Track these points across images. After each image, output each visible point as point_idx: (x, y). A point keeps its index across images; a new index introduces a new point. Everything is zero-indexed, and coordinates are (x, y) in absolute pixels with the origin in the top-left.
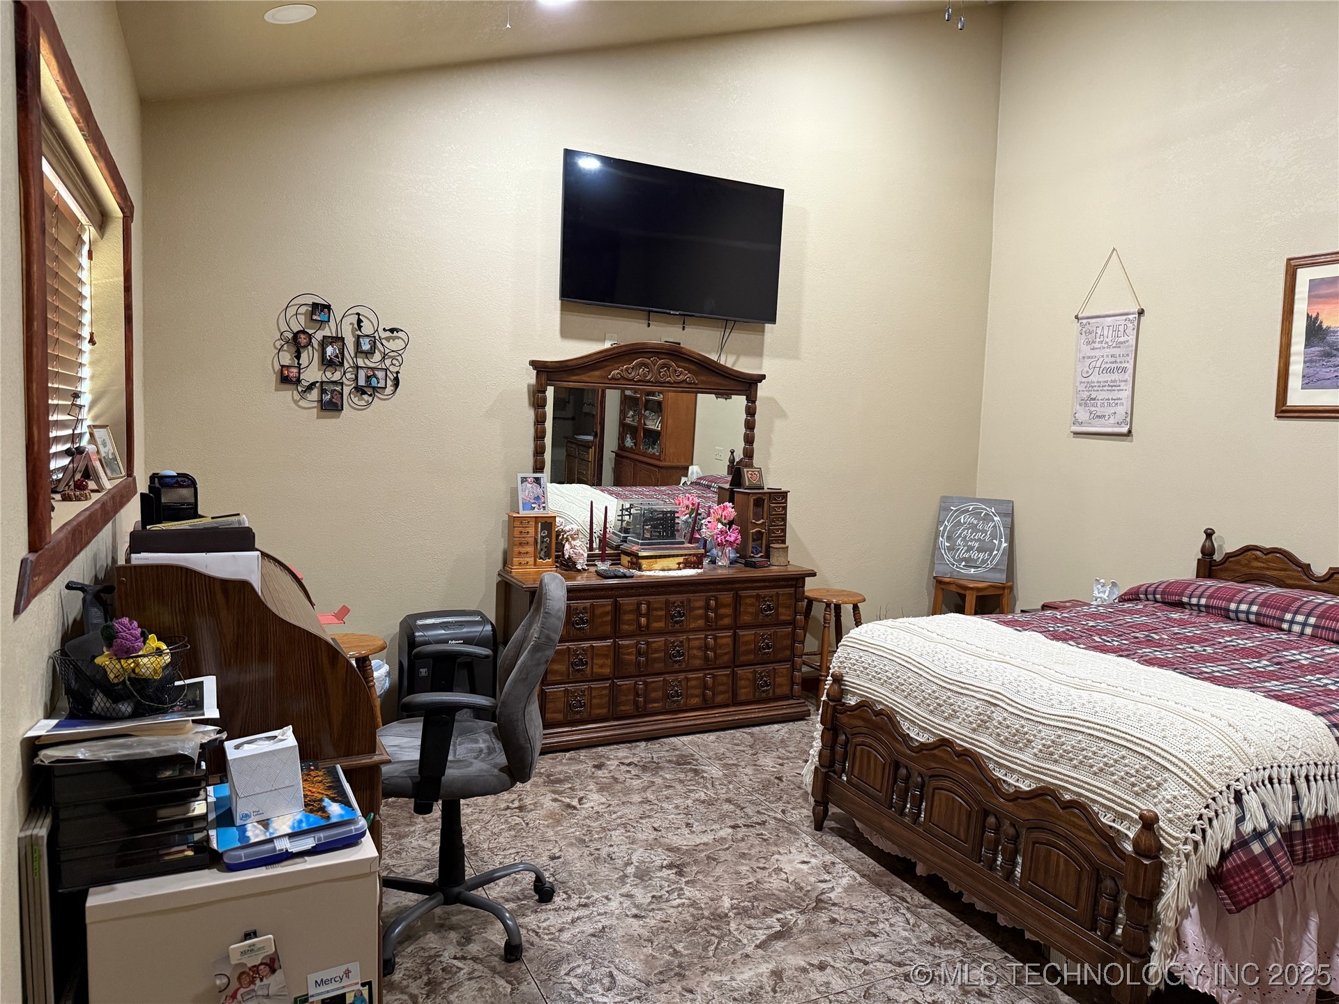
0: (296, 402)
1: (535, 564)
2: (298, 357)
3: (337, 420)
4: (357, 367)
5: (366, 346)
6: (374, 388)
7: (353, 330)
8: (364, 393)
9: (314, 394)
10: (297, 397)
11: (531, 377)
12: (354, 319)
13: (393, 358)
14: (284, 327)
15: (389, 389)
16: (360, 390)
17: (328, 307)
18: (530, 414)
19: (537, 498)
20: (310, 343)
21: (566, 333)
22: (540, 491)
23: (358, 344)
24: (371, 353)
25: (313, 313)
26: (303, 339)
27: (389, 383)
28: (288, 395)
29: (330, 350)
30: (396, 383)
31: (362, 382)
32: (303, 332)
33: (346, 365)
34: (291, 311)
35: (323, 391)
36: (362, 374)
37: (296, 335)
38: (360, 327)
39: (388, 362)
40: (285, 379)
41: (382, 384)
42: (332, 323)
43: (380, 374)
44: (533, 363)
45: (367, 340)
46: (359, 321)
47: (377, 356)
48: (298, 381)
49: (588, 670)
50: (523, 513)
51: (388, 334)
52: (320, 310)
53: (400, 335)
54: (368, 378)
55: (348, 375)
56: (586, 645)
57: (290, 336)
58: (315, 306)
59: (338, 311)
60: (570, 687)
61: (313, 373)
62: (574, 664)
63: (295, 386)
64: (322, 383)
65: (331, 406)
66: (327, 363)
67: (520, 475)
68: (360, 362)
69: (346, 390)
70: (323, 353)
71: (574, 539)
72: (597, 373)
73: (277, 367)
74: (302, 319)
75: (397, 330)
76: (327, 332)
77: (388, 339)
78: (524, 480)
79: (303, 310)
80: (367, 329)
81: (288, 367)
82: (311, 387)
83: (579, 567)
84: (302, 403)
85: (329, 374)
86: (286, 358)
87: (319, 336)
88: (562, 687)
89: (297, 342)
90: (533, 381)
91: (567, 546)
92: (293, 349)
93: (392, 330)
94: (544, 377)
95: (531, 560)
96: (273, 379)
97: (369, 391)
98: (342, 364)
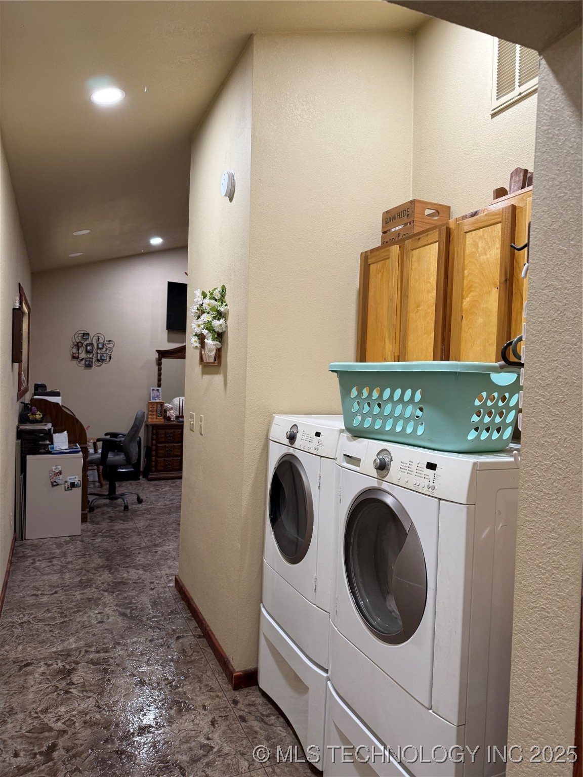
0: (77, 364)
1: (157, 418)
2: (78, 350)
3: (90, 370)
4: (97, 353)
5: (100, 346)
6: (103, 360)
7: (96, 341)
8: (99, 361)
9: (83, 362)
10: (78, 363)
11: (157, 355)
12: (97, 338)
13: (110, 350)
14: (74, 341)
15: (108, 360)
16: (98, 360)
17: (88, 334)
18: (157, 368)
19: (158, 396)
20: (82, 346)
21: (169, 340)
22: (159, 394)
23: (98, 346)
24: (101, 349)
25: (83, 336)
26: (80, 344)
27: (108, 358)
28: (75, 362)
29: (89, 348)
30: (110, 358)
31: (99, 358)
32: (80, 342)
33: (94, 352)
34: (76, 336)
35: (86, 361)
36: (99, 355)
37: (78, 343)
38: (99, 340)
39: (108, 351)
40: (74, 357)
41: (105, 358)
42: (90, 339)
43: (105, 355)
44: (157, 351)
45: (101, 344)
46: (98, 338)
47: (104, 349)
48: (78, 358)
49: (172, 453)
50: (152, 401)
51: (108, 342)
52: (86, 335)
53: (112, 342)
54: (101, 356)
55: (94, 356)
56: (171, 445)
57: (76, 343)
58: (84, 334)
59: (91, 335)
60: (166, 459)
61: (83, 355)
62: (167, 451)
63: (76, 359)
64: (86, 358)
65: (89, 366)
66: (87, 352)
67: (152, 388)
68: (99, 351)
69: (94, 360)
70: (87, 349)
71: (170, 410)
72: (180, 354)
73: (72, 353)
74: (80, 338)
75: (111, 341)
76: (88, 342)
77: (107, 344)
78: (153, 390)
79: (80, 335)
80: (101, 341)
81: (75, 353)
82: (82, 360)
83: (172, 420)
84: (79, 365)
85: (88, 355)
86: (75, 350)
87: (85, 343)
88: (163, 459)
89: (78, 346)
90: (157, 357)
91: (168, 412)
92: (77, 347)
93: (109, 341)
94: (161, 356)
95: (155, 417)
96: (70, 357)
97: (101, 361)
98: (92, 352)
